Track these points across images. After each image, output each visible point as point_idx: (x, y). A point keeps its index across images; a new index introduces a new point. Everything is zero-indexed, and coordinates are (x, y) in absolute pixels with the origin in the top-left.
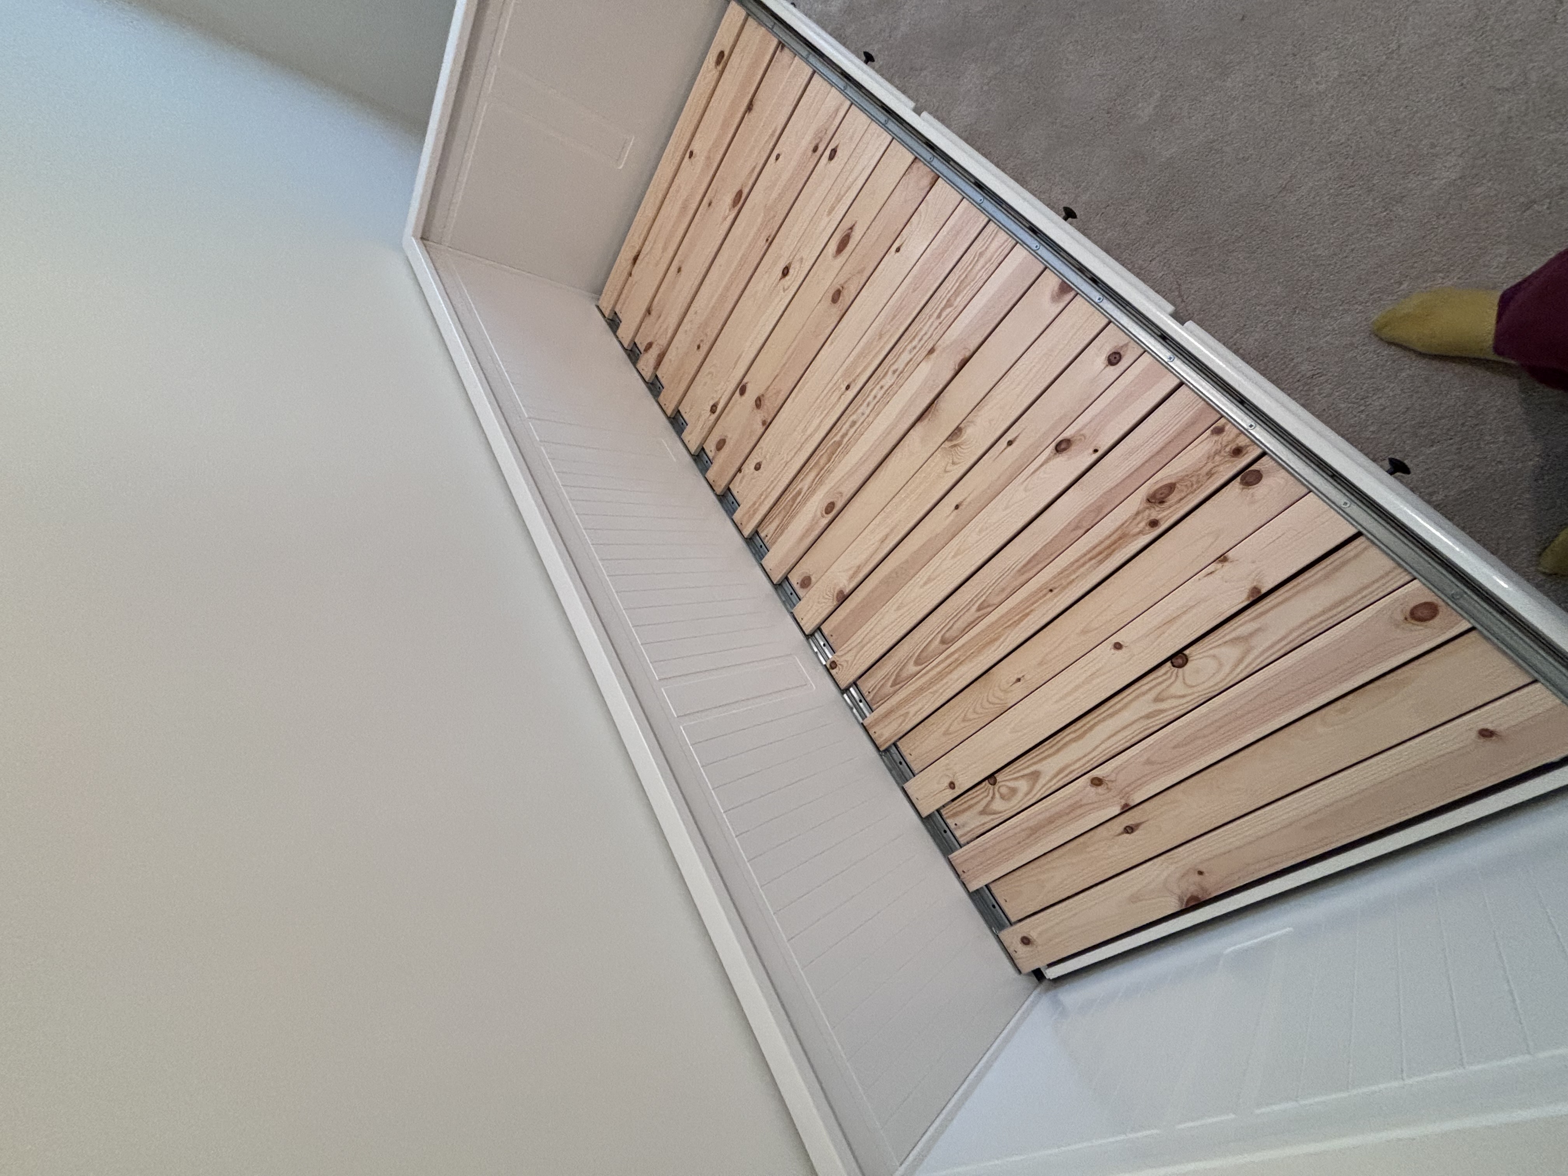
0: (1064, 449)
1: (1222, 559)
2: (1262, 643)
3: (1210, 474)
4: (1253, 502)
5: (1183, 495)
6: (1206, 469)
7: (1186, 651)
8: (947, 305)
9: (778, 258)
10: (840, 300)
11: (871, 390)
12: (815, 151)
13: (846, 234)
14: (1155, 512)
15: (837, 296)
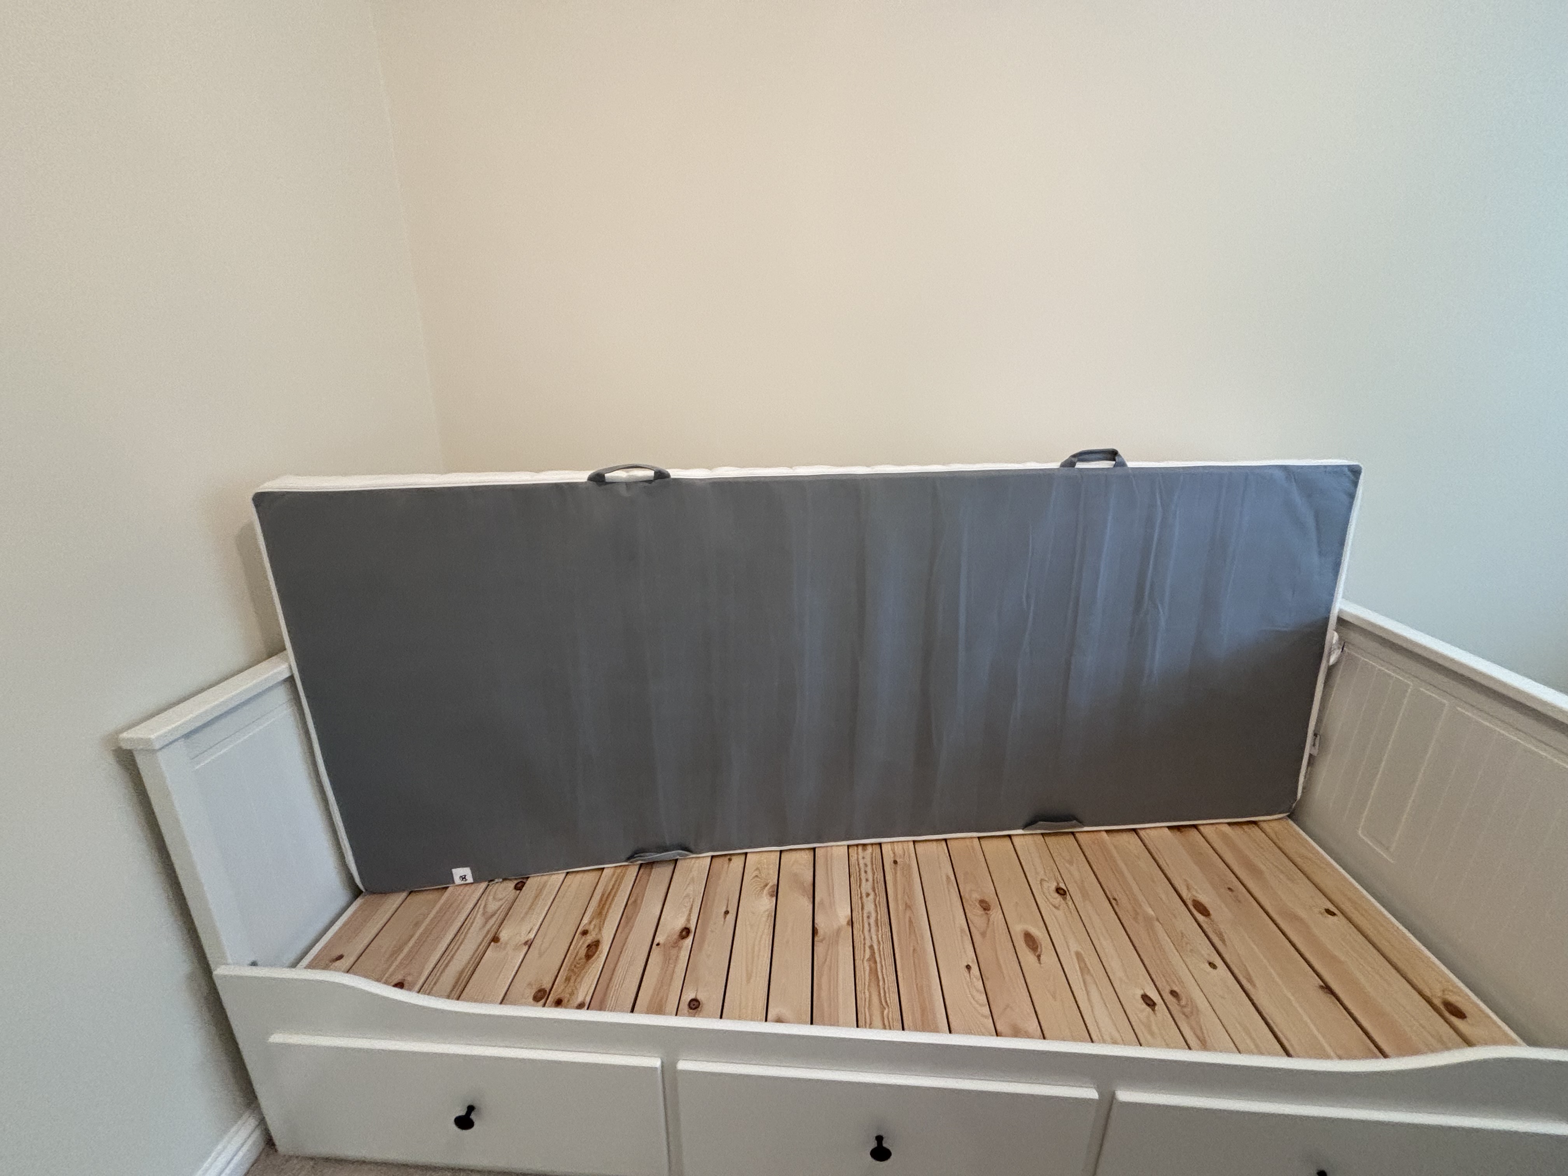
0: (681, 932)
1: (529, 944)
3: (568, 979)
4: (530, 984)
5: (577, 958)
6: (572, 981)
7: (518, 892)
8: (872, 957)
9: (1085, 895)
10: (978, 905)
11: (874, 874)
12: (1173, 993)
13: (1039, 950)
14: (589, 939)
15: (985, 906)
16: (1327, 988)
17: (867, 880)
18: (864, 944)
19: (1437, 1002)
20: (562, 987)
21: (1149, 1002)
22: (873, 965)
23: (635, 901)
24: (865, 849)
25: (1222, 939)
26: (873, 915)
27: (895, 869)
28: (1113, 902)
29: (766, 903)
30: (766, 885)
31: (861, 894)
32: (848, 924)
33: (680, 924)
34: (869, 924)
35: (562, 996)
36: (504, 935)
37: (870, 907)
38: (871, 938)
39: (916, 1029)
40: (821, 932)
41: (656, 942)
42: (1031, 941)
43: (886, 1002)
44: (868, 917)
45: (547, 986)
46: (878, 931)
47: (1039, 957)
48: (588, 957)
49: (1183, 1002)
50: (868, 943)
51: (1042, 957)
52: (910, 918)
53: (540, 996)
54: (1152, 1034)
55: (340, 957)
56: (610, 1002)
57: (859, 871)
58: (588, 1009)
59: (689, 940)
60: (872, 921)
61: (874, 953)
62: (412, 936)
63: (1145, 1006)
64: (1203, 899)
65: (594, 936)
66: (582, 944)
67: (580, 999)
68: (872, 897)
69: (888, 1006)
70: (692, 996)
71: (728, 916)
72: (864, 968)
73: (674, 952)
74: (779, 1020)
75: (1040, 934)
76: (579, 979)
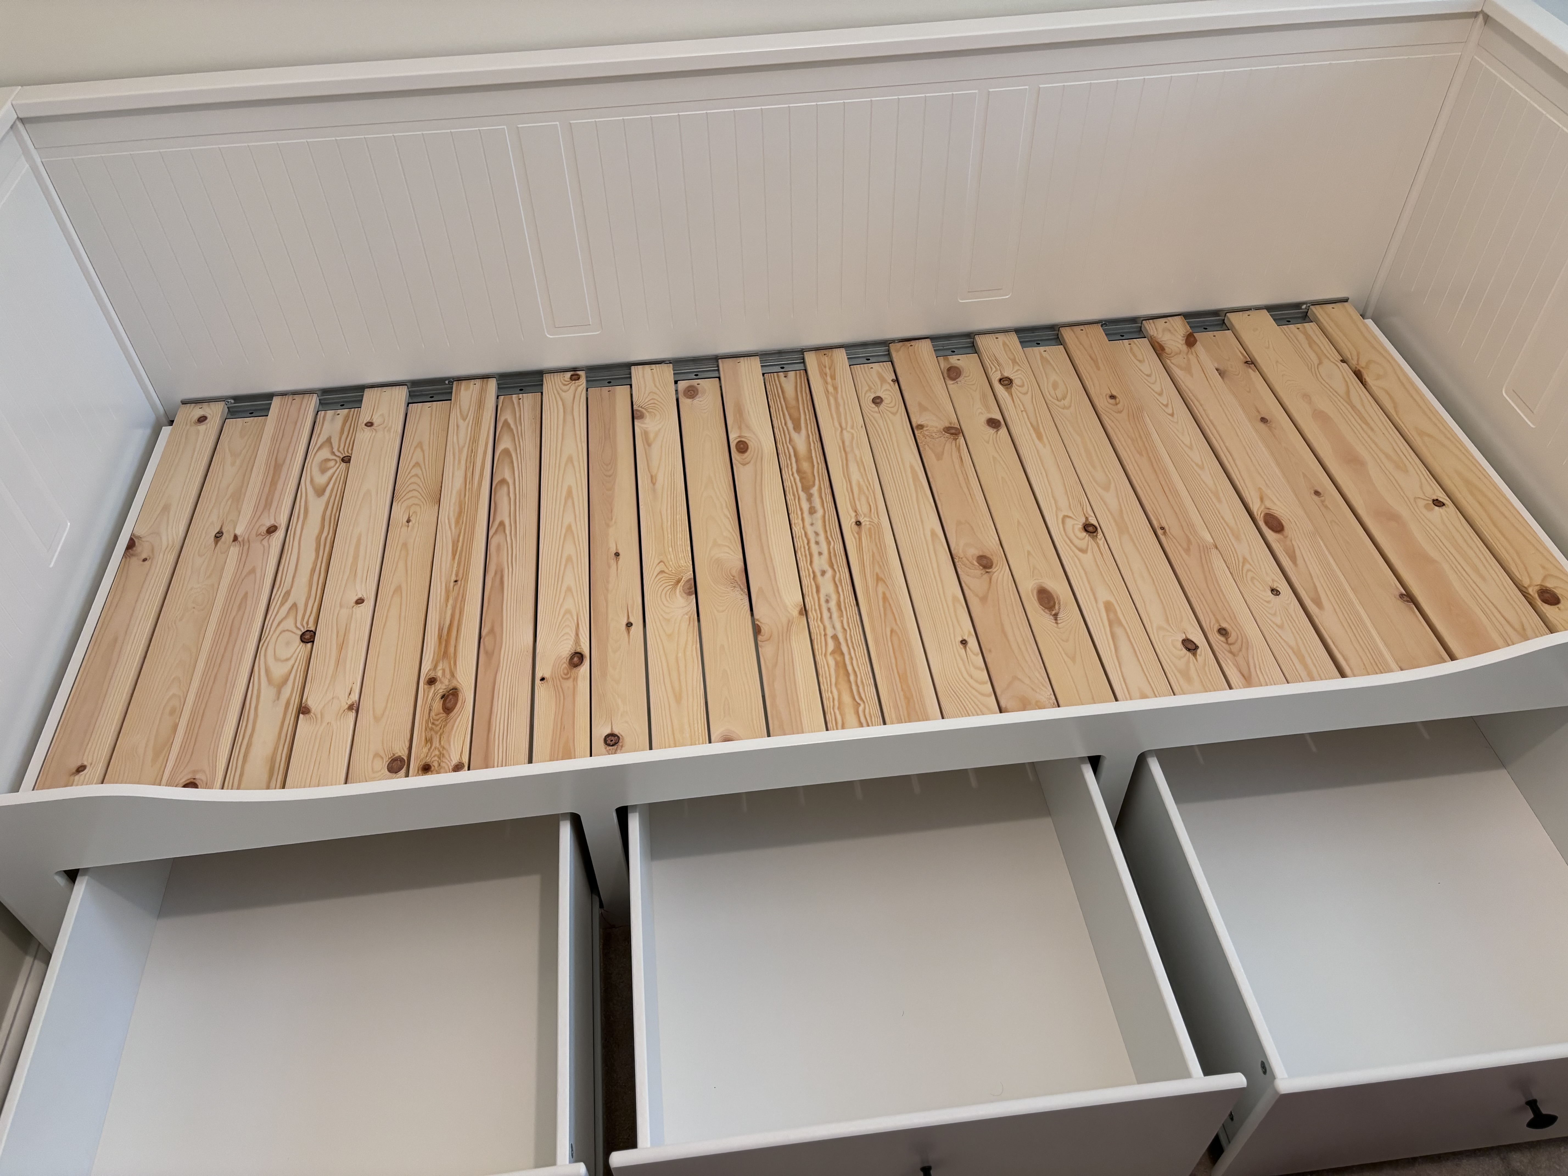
0: (572, 658)
1: (355, 708)
2: (267, 693)
3: (429, 741)
4: (377, 755)
5: (433, 714)
6: (435, 740)
7: (309, 645)
8: (838, 650)
9: (1122, 528)
10: (976, 563)
11: (829, 543)
12: (1223, 632)
13: (1057, 607)
14: (441, 688)
15: (985, 563)
16: (1409, 597)
17: (820, 554)
18: (825, 635)
19: (1533, 591)
20: (425, 750)
21: (1190, 646)
22: (839, 658)
23: (492, 631)
24: (812, 511)
25: (1293, 558)
26: (834, 597)
27: (859, 533)
28: (1160, 532)
29: (682, 604)
30: (678, 581)
31: (814, 572)
32: (801, 613)
33: (566, 649)
34: (829, 610)
35: (428, 760)
36: (312, 702)
37: (827, 587)
38: (834, 628)
39: (900, 721)
40: (765, 629)
41: (538, 676)
42: (1046, 598)
43: (861, 698)
44: (827, 601)
45: (404, 754)
46: (842, 616)
47: (1056, 616)
48: (448, 710)
49: (1231, 640)
50: (830, 632)
51: (1060, 616)
52: (884, 594)
53: (397, 766)
54: (1189, 680)
55: (81, 769)
56: (497, 754)
57: (808, 543)
58: (469, 769)
59: (585, 668)
60: (833, 604)
61: (840, 643)
62: (175, 727)
63: (1184, 650)
64: (1280, 511)
65: (446, 682)
66: (431, 697)
67: (455, 761)
68: (830, 573)
69: (864, 702)
70: (608, 731)
71: (633, 628)
72: (828, 664)
73: (568, 684)
74: (727, 739)
75: (1059, 588)
76: (445, 736)
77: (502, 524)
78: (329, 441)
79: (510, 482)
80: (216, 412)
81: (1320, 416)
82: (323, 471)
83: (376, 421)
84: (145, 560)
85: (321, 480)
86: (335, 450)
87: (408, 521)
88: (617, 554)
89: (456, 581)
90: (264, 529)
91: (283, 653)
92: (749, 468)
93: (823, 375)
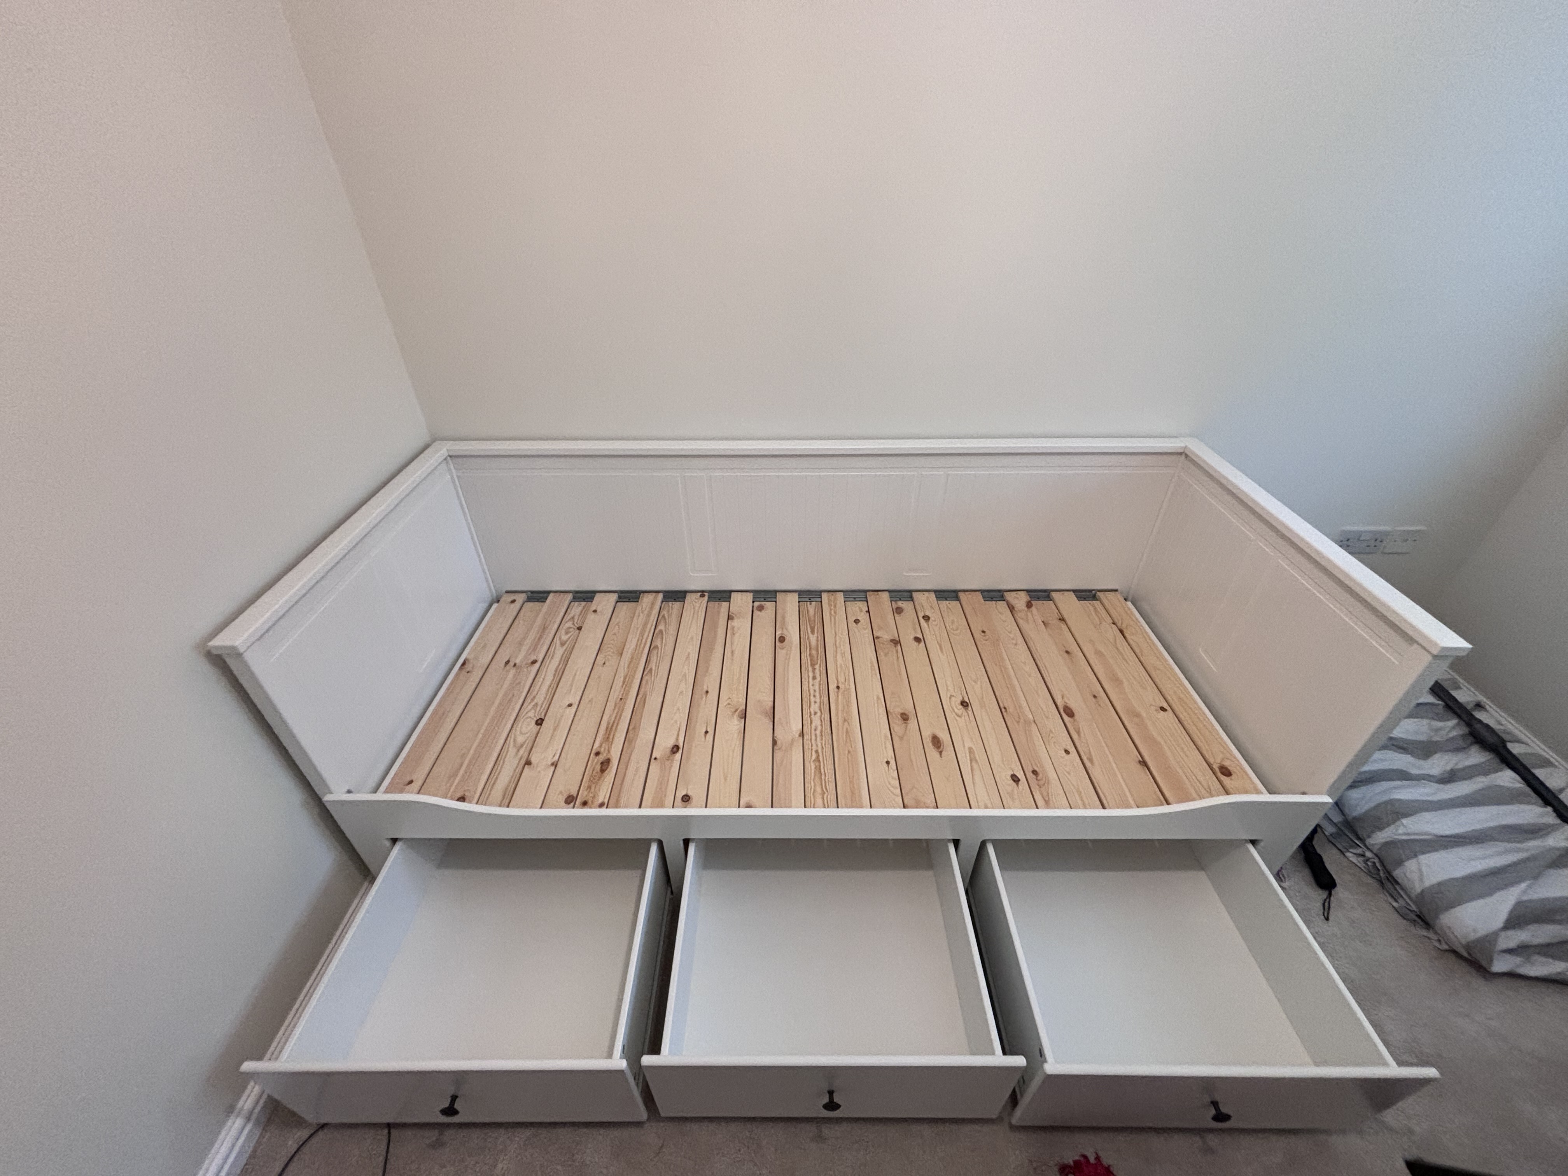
0: (673, 748)
1: (555, 765)
2: (512, 751)
3: (589, 787)
4: (561, 793)
5: (594, 772)
6: (593, 788)
7: (539, 727)
8: (817, 759)
9: (983, 706)
10: (900, 717)
11: (821, 697)
12: (1035, 772)
13: (942, 747)
14: (601, 758)
15: (905, 717)
16: (1143, 763)
17: (815, 702)
18: (812, 750)
19: (1216, 767)
20: (586, 794)
21: (1015, 779)
22: (817, 764)
24: (814, 678)
25: (1078, 733)
26: (819, 728)
27: (838, 693)
28: (1003, 710)
29: (736, 724)
30: (736, 710)
31: (810, 713)
32: (800, 736)
33: (671, 743)
34: (816, 735)
35: (586, 799)
36: (534, 759)
37: (816, 721)
38: (817, 746)
39: (847, 807)
40: (779, 742)
41: (653, 757)
42: (936, 742)
43: (826, 789)
44: (815, 730)
45: (574, 793)
46: (822, 739)
47: (941, 753)
48: (602, 771)
49: (1039, 778)
50: (814, 748)
51: (943, 753)
52: (847, 729)
53: (570, 800)
54: (1013, 799)
55: (411, 782)
56: (623, 800)
57: (810, 696)
58: (607, 808)
59: (678, 755)
60: (818, 732)
61: (819, 755)
62: (461, 765)
63: (1012, 781)
64: (1073, 705)
65: (605, 755)
66: (596, 761)
67: (600, 801)
68: (819, 714)
69: (827, 792)
70: (684, 793)
71: (708, 735)
72: (811, 767)
73: (667, 763)
74: (749, 806)
75: (944, 736)
76: (598, 786)
77: (651, 669)
78: (573, 618)
79: (660, 648)
80: (521, 598)
81: (1099, 653)
82: (567, 633)
83: (598, 610)
84: (468, 672)
85: (565, 638)
86: (575, 623)
87: (604, 664)
88: (707, 692)
89: (621, 699)
90: (530, 661)
91: (524, 730)
92: (784, 651)
93: (830, 605)
